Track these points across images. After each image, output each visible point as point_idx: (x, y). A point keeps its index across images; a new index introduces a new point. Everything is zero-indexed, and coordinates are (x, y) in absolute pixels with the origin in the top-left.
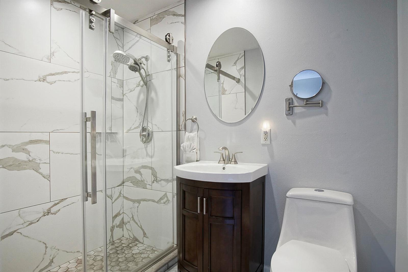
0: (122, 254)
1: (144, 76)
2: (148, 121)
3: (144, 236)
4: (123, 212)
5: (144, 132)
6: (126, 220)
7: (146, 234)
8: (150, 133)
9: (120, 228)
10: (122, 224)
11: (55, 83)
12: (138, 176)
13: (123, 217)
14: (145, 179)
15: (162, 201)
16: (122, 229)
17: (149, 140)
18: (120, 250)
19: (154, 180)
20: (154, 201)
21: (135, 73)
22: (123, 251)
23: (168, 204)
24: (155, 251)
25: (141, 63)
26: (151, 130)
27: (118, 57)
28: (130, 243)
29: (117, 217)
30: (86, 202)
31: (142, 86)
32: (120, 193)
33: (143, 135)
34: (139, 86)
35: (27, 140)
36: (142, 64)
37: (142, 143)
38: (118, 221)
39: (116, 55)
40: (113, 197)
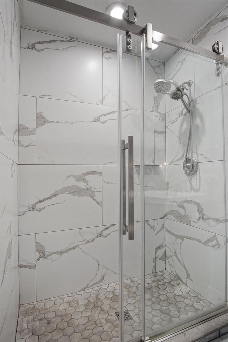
0: (163, 290)
1: (187, 103)
2: (192, 151)
3: (188, 277)
4: (165, 245)
5: (188, 164)
6: (168, 254)
7: (190, 276)
8: (195, 164)
9: (162, 261)
10: (164, 257)
11: (106, 122)
12: (181, 211)
13: (165, 250)
14: (189, 215)
15: (210, 244)
16: (164, 262)
17: (193, 172)
18: (162, 284)
19: (200, 217)
20: (200, 241)
21: (177, 101)
22: (165, 287)
23: (218, 248)
24: (201, 300)
25: (183, 88)
26: (196, 161)
27: (159, 86)
28: (172, 280)
29: (160, 249)
30: (124, 235)
31: (184, 115)
32: (163, 226)
33: (187, 167)
34: (181, 116)
35: (86, 171)
36: (184, 90)
37: (186, 176)
38: (160, 253)
39: (157, 85)
40: (156, 228)
